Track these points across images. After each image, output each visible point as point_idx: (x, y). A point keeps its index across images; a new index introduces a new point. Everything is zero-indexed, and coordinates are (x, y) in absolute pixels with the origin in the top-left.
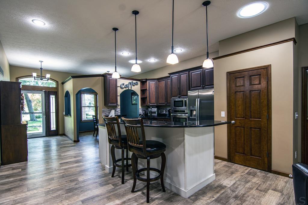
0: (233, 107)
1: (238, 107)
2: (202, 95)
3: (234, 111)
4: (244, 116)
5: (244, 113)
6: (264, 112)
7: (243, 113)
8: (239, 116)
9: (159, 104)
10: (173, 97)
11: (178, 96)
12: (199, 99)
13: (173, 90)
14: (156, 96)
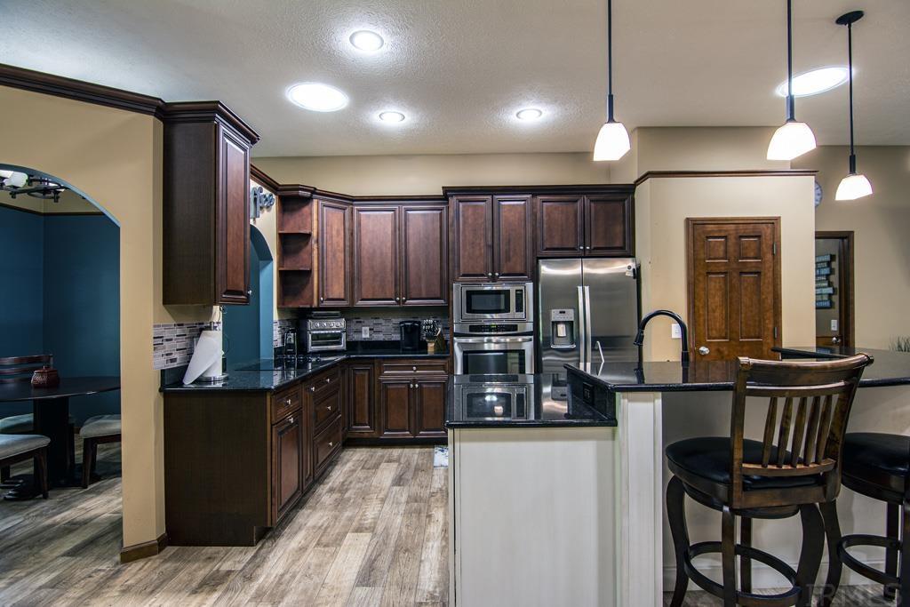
0: (701, 312)
1: (714, 311)
2: (594, 275)
3: (704, 321)
4: (726, 334)
5: (726, 325)
6: (767, 321)
7: (723, 327)
8: (714, 333)
9: (360, 303)
10: (464, 275)
11: (490, 274)
12: (587, 288)
13: (467, 253)
14: (348, 270)
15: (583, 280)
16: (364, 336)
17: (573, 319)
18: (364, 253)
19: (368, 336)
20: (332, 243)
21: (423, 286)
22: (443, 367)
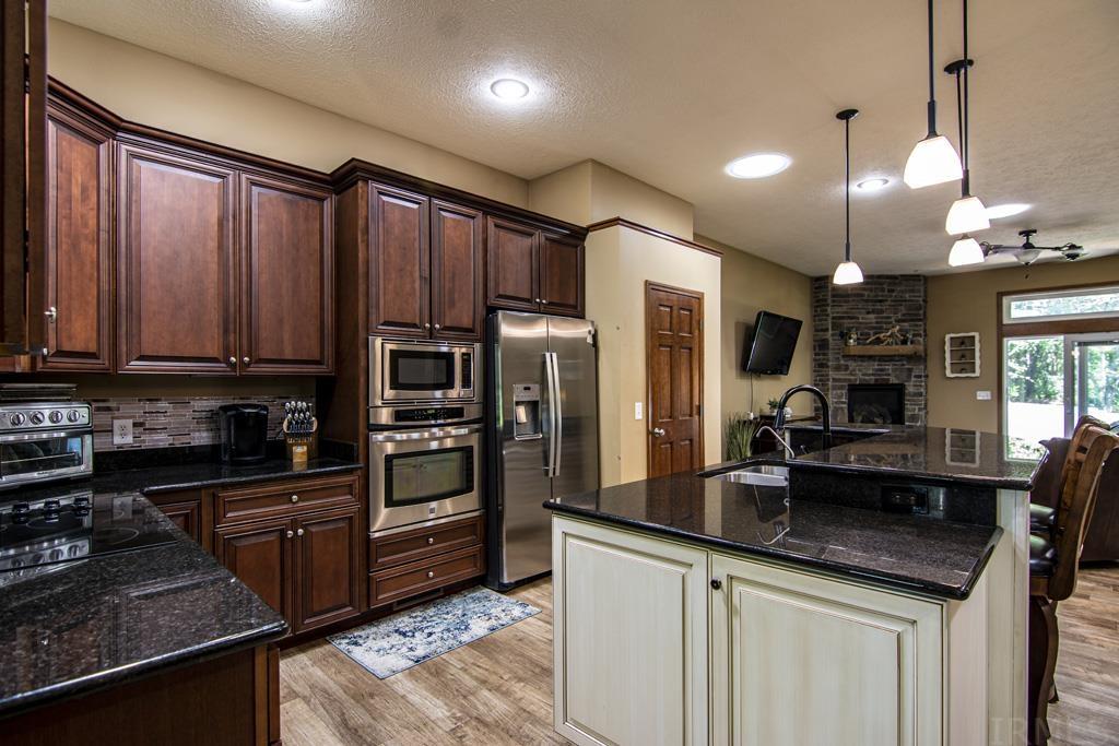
0: (656, 389)
2: (560, 338)
8: (663, 412)
9: (136, 365)
10: (384, 324)
11: (427, 325)
12: (554, 355)
13: (391, 287)
14: (105, 286)
15: (549, 343)
16: (118, 440)
17: (538, 399)
18: (148, 254)
19: (129, 439)
20: (69, 217)
21: (286, 336)
22: (350, 489)
